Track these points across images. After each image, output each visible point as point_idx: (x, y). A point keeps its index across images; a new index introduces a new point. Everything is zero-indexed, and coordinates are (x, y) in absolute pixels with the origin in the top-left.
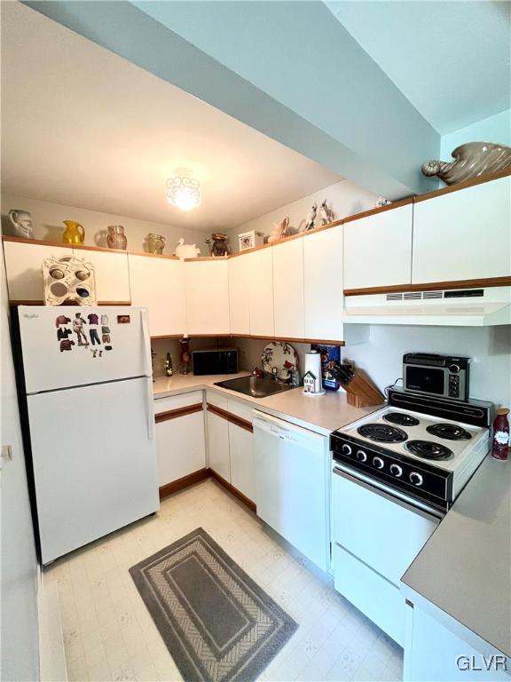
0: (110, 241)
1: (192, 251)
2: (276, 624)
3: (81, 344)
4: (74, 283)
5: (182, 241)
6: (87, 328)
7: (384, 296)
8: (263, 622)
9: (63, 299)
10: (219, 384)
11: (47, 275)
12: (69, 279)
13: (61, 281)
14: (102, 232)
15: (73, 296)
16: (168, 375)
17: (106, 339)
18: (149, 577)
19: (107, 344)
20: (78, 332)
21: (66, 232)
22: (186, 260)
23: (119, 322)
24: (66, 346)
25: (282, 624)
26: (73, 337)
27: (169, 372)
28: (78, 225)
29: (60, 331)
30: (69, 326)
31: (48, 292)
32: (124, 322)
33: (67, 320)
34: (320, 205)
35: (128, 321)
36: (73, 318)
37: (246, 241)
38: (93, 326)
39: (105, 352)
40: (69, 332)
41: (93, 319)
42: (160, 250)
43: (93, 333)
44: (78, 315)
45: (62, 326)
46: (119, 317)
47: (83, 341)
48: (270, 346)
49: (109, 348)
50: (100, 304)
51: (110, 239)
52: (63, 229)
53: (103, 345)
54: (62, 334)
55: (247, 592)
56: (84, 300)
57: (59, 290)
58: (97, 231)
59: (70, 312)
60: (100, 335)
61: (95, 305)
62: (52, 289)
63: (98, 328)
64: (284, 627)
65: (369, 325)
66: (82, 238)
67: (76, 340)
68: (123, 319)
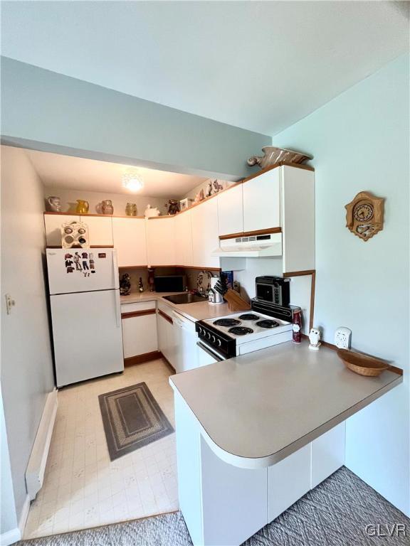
0: (104, 210)
1: (155, 212)
2: (163, 428)
3: (78, 269)
4: (77, 235)
5: (149, 206)
6: (81, 260)
7: (235, 239)
8: (157, 426)
9: (71, 245)
10: (166, 298)
11: (63, 232)
12: (74, 234)
13: (70, 235)
14: (100, 204)
15: (77, 243)
16: (140, 292)
17: (92, 267)
18: (107, 401)
19: (92, 270)
20: (77, 262)
21: (78, 207)
22: (150, 218)
23: (100, 257)
24: (70, 270)
25: (166, 429)
26: (73, 265)
27: (141, 289)
28: (85, 202)
29: (67, 262)
30: (72, 259)
31: (63, 241)
32: (102, 257)
33: (71, 256)
34: (213, 182)
35: (105, 257)
36: (74, 255)
37: (184, 204)
38: (85, 260)
39: (91, 274)
40: (72, 262)
41: (85, 255)
42: (135, 213)
43: (84, 263)
44: (76, 253)
45: (68, 259)
46: (99, 254)
47: (79, 268)
48: (201, 274)
49: (93, 272)
50: (92, 247)
51: (103, 209)
52: (75, 204)
53: (90, 270)
54: (68, 264)
55: (155, 414)
56: (83, 245)
57: (69, 240)
58: (97, 204)
59: (73, 252)
60: (88, 264)
61: (88, 247)
62: (66, 239)
63: (87, 261)
64: (167, 431)
65: (245, 258)
66: (87, 209)
67: (75, 267)
68: (102, 256)
